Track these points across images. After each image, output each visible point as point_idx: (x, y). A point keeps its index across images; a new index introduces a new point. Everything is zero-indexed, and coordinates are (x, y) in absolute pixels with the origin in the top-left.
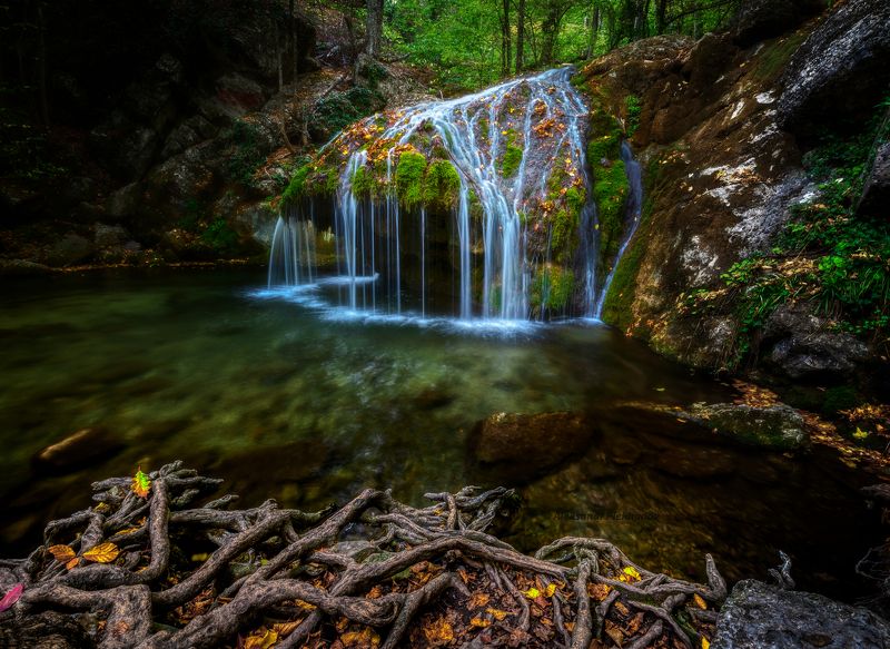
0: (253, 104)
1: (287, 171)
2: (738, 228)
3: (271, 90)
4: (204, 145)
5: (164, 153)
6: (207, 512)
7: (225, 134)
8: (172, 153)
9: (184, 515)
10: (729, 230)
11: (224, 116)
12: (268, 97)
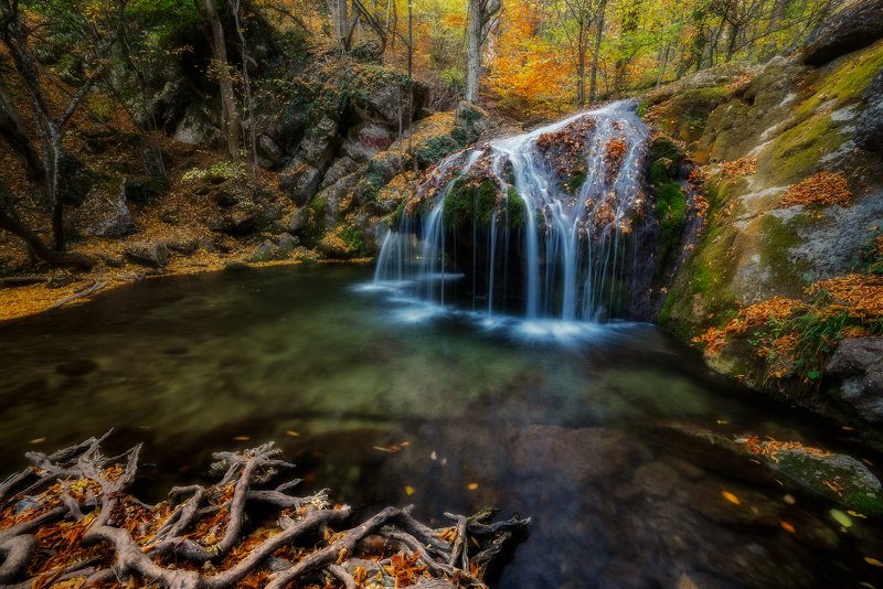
0: (382, 144)
1: (401, 192)
2: (803, 249)
3: (395, 135)
4: (349, 176)
5: (323, 185)
6: (276, 495)
7: (363, 168)
8: (328, 184)
9: (259, 494)
10: (792, 250)
11: (364, 156)
12: (393, 140)
